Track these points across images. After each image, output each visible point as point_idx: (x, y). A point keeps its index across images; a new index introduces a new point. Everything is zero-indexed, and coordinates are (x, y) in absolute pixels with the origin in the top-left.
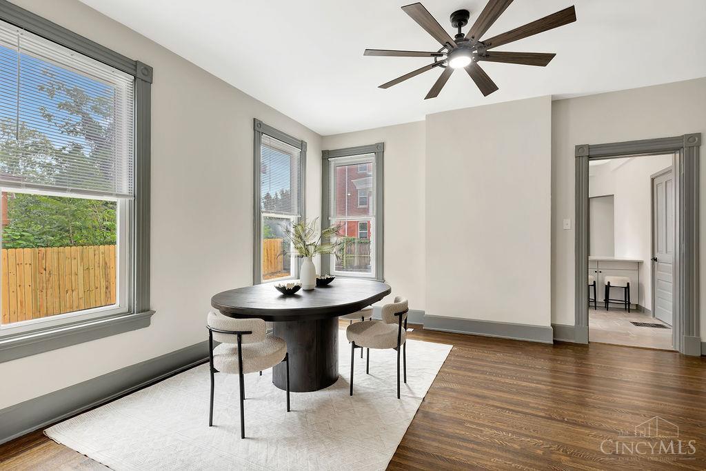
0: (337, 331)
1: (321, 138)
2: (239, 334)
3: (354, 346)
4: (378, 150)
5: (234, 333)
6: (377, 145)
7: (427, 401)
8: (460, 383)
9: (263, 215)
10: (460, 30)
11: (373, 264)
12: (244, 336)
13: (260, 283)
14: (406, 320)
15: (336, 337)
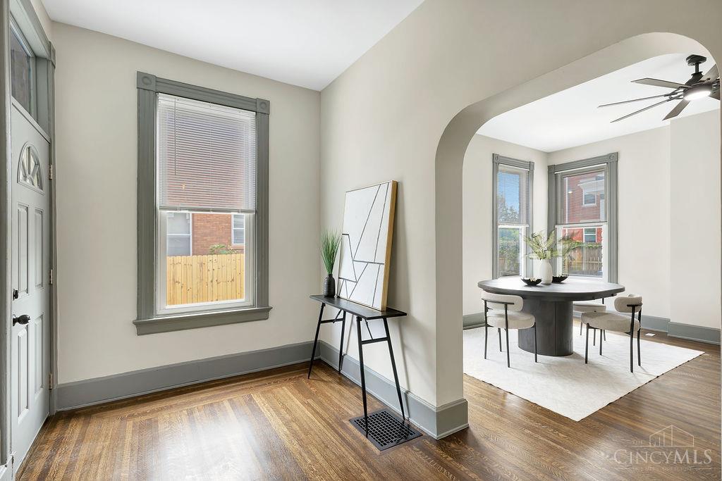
0: (572, 328)
1: (548, 155)
2: (506, 304)
3: (589, 327)
4: (611, 161)
5: (503, 303)
6: (610, 156)
7: (660, 379)
8: (702, 375)
9: (499, 227)
10: (697, 68)
11: (605, 269)
12: (508, 306)
13: (497, 279)
14: (640, 312)
15: (571, 332)
